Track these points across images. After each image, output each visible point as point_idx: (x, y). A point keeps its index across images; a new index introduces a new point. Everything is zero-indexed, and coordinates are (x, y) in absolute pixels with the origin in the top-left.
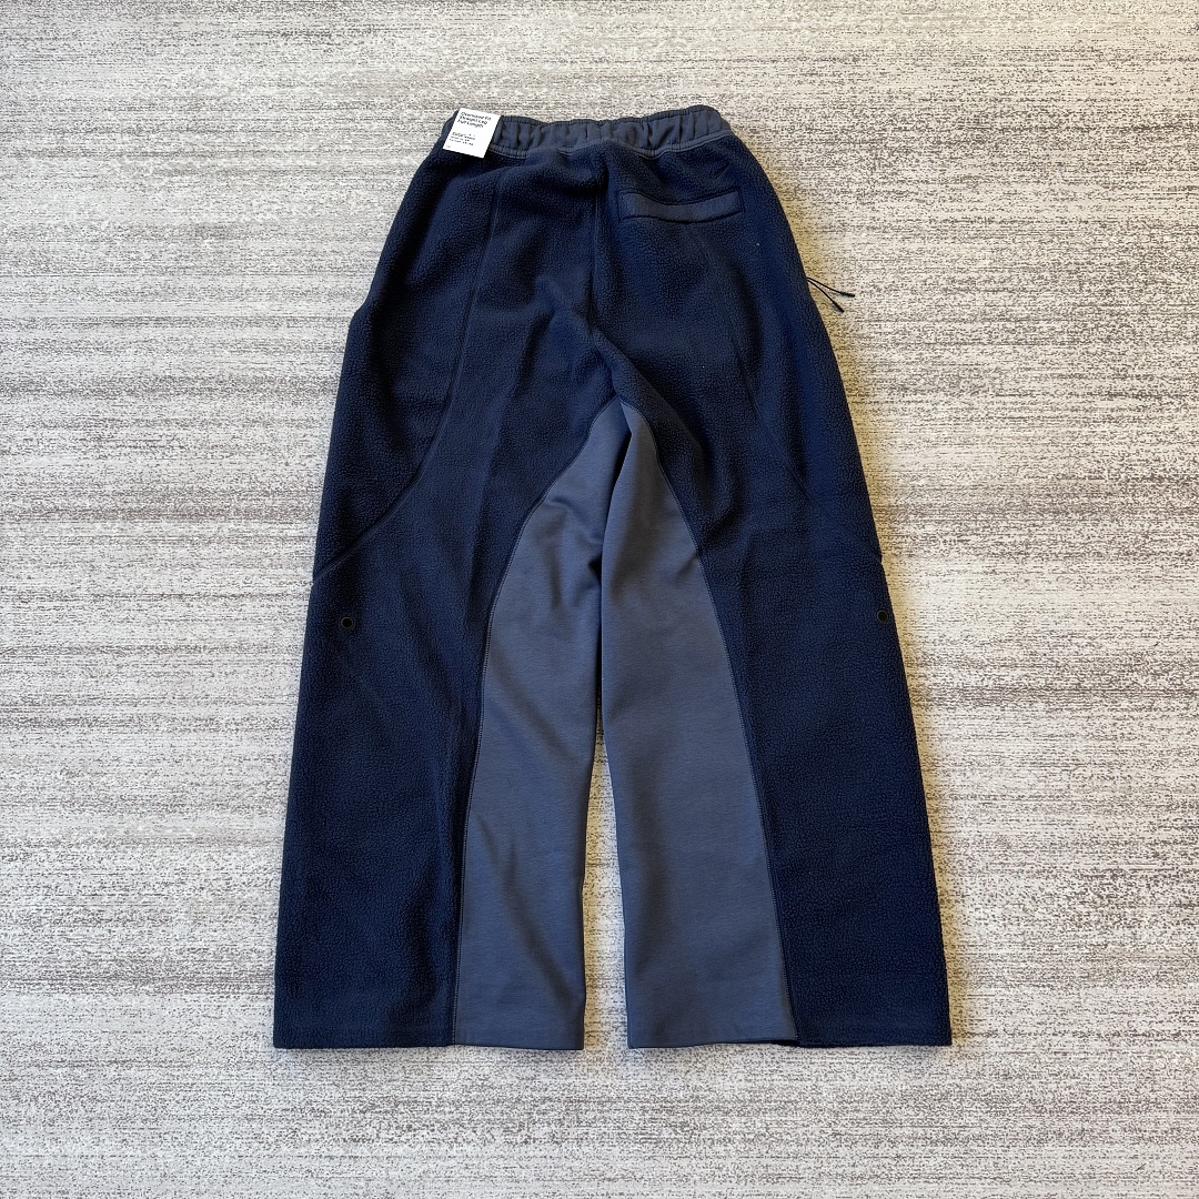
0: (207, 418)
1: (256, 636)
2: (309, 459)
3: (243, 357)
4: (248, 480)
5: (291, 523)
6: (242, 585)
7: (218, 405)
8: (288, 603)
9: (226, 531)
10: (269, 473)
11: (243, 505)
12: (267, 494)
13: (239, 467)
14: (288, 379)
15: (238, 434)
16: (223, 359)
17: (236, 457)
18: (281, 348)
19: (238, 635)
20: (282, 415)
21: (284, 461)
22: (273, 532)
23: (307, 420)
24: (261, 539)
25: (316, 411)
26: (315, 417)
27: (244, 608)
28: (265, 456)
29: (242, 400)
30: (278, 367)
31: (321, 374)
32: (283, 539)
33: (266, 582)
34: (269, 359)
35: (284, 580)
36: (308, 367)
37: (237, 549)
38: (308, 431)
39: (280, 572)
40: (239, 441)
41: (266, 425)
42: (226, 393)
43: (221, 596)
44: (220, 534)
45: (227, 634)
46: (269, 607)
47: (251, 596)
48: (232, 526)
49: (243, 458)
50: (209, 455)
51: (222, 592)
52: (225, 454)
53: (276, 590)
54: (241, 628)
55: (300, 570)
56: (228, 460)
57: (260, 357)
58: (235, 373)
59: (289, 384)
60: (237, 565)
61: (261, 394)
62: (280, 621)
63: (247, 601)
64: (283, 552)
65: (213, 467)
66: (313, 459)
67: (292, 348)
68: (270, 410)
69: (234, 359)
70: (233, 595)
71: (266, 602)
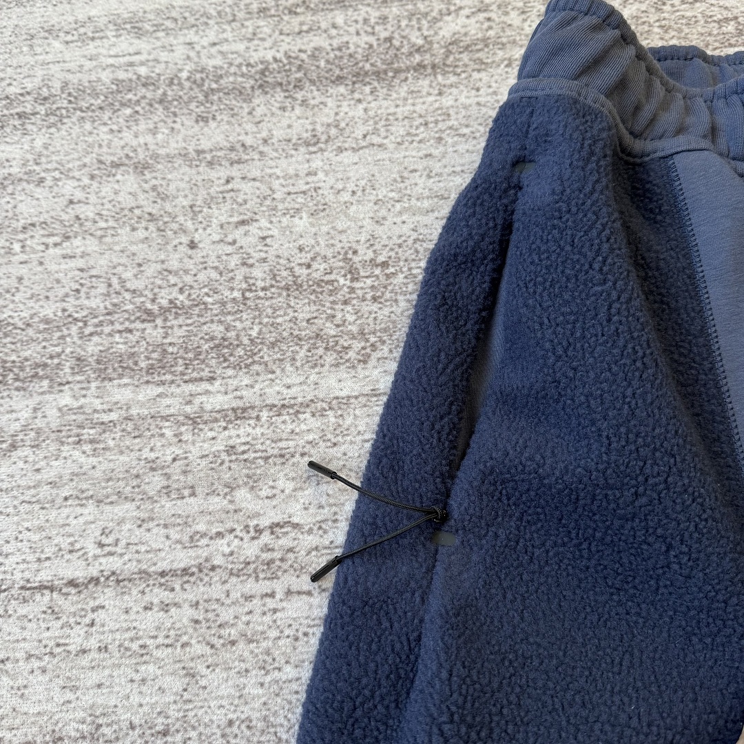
0: (15, 170)
1: (135, 699)
2: (242, 229)
3: (91, 48)
4: (102, 288)
5: (211, 379)
6: (92, 550)
7: (39, 143)
8: (216, 591)
9: (52, 413)
10: (151, 270)
11: (93, 348)
12: (149, 316)
13: (80, 263)
14: (184, 75)
15: (79, 195)
16: (49, 58)
17: (77, 242)
18: (169, 24)
19: (87, 699)
20: (174, 146)
21: (185, 239)
22: (172, 405)
23: (232, 149)
24: (137, 426)
25: (249, 127)
26: (249, 141)
27: (101, 616)
28: (141, 234)
29: (88, 126)
30: (164, 56)
31: (255, 57)
32: (194, 421)
33: (156, 537)
34: (143, 45)
35: (201, 527)
36: (225, 48)
37: (79, 457)
38: (235, 171)
39: (192, 505)
40: (81, 210)
41: (141, 168)
42: (56, 118)
43: (42, 587)
44: (39, 423)
45: (59, 697)
46: (165, 607)
47: (118, 580)
48: (66, 399)
49: (92, 245)
50: (17, 247)
51: (45, 576)
52: (51, 240)
53: (183, 558)
54: (94, 677)
55: (242, 494)
56: (58, 251)
57: (126, 44)
58: (74, 79)
59: (187, 84)
60: (81, 498)
61: (128, 111)
62: (199, 649)
63: (107, 596)
64: (195, 452)
65: (23, 271)
66: (253, 228)
67: (192, 20)
68: (149, 139)
69: (74, 56)
70: (72, 583)
71: (158, 595)
